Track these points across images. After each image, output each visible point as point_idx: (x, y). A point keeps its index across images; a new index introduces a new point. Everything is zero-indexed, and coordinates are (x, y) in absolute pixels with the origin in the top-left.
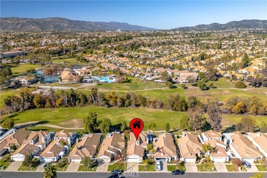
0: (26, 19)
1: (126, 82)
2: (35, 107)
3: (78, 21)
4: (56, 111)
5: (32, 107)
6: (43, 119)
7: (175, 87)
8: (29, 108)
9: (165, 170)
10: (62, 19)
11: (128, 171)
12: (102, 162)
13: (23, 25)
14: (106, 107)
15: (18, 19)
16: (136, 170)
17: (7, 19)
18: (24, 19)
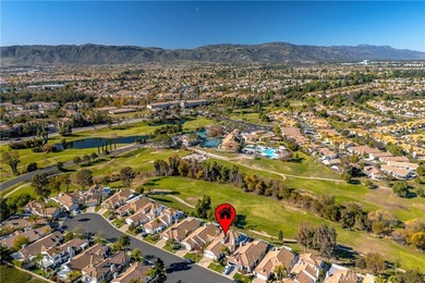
0: (239, 46)
1: (294, 161)
2: (179, 174)
3: (306, 47)
4: (194, 183)
5: (176, 173)
6: (178, 190)
7: (357, 182)
8: (173, 175)
9: (231, 277)
10: (283, 44)
11: (199, 264)
12: (184, 248)
13: (234, 55)
14: (243, 190)
15: (229, 46)
16: (206, 266)
17: (217, 46)
18: (236, 46)
